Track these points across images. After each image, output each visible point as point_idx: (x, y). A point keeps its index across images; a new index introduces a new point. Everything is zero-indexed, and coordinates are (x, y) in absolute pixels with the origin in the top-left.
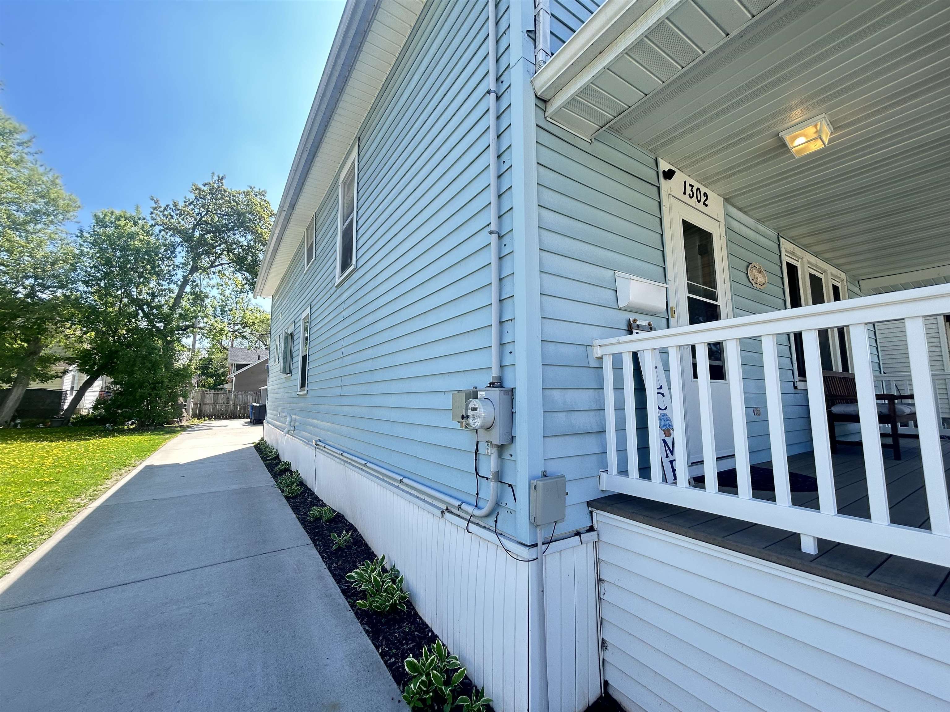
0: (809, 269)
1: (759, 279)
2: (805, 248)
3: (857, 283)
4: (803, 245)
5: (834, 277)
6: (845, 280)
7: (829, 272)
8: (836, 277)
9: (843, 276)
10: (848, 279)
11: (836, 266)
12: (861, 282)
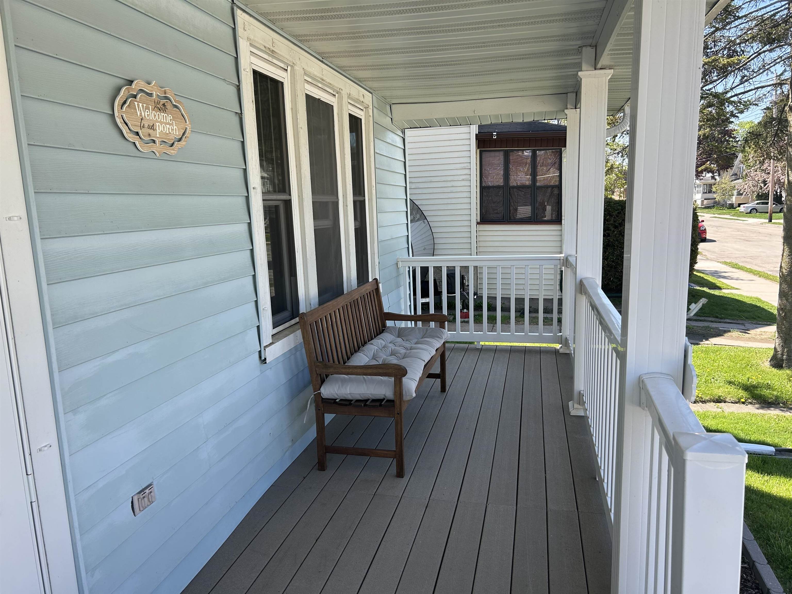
0: (307, 86)
1: (159, 128)
2: (300, 41)
3: (388, 108)
4: (295, 36)
5: (355, 102)
6: (371, 107)
7: (344, 93)
8: (357, 101)
9: (368, 98)
10: (376, 105)
11: (358, 81)
12: (393, 106)
